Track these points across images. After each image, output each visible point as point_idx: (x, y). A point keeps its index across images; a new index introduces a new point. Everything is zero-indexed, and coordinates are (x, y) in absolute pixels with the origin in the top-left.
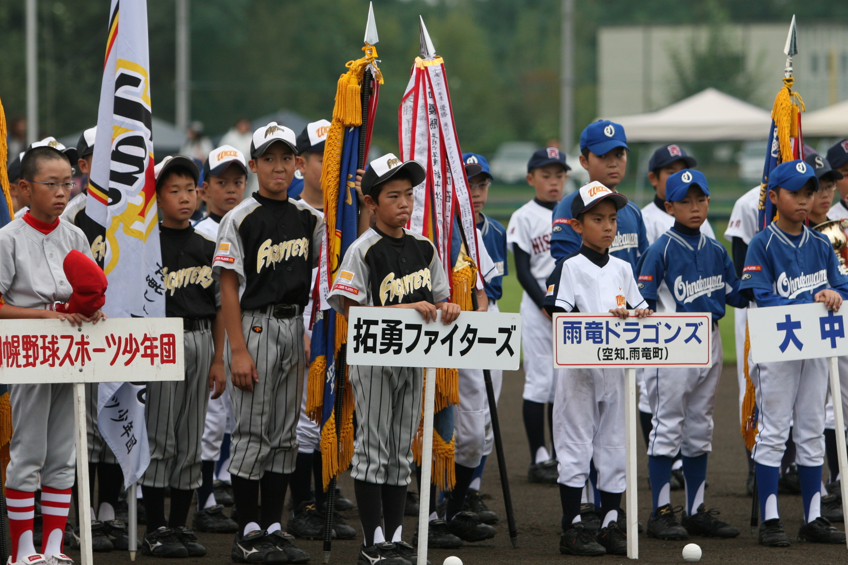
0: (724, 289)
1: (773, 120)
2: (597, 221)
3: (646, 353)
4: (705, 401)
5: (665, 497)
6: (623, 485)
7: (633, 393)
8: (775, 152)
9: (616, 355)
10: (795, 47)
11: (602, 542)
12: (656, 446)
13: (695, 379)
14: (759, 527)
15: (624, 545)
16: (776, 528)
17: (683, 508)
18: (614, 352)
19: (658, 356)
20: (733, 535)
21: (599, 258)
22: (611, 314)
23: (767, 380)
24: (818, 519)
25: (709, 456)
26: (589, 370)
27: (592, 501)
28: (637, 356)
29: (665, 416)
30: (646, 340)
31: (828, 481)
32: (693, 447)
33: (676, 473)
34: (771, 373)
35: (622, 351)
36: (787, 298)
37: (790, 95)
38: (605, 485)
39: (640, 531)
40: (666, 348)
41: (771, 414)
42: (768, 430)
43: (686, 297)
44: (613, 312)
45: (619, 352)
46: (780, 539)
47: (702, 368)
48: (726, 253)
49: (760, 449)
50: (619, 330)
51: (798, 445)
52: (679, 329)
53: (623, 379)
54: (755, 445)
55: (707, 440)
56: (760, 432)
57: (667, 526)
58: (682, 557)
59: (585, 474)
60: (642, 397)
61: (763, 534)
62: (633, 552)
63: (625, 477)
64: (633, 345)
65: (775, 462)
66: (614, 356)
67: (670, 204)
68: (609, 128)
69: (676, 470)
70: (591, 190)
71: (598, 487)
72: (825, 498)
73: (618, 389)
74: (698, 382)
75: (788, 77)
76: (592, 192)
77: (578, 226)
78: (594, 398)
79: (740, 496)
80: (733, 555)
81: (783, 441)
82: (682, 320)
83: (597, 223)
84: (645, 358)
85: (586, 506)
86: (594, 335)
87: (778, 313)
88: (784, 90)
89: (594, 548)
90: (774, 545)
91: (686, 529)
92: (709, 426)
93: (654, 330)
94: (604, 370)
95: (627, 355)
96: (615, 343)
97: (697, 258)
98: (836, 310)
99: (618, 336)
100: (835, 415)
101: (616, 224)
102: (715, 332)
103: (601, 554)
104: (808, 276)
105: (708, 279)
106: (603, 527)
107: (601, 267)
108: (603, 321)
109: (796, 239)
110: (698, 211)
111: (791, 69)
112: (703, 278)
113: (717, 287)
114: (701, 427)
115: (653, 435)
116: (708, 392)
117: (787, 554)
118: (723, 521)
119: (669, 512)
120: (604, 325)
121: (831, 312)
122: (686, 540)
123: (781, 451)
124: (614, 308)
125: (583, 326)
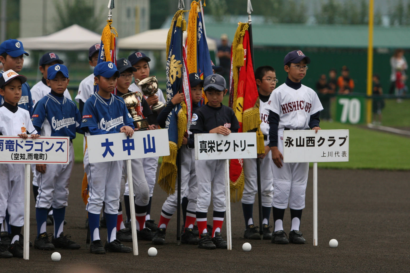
0: (75, 124)
1: (102, 41)
2: (11, 89)
3: (36, 156)
4: (65, 181)
5: (44, 229)
6: (22, 222)
7: (29, 177)
8: (102, 57)
9: (21, 157)
10: (113, 5)
11: (11, 251)
12: (40, 203)
13: (60, 170)
14: (90, 244)
15: (22, 253)
16: (99, 245)
17: (52, 234)
18: (19, 156)
19: (42, 158)
20: (78, 248)
21: (13, 108)
22: (18, 137)
23: (94, 171)
24: (115, 240)
25: (66, 208)
26: (7, 164)
27: (7, 230)
28: (31, 158)
29: (44, 188)
30: (36, 150)
31: (126, 221)
32: (58, 203)
33: (50, 217)
34: (96, 168)
35: (24, 155)
36: (105, 131)
37: (111, 28)
38: (13, 222)
39: (30, 246)
40: (46, 154)
41: (96, 188)
42: (94, 196)
43: (56, 127)
44: (19, 136)
45: (22, 156)
46: (101, 250)
47: (64, 164)
48: (76, 106)
49: (90, 205)
50: (23, 144)
51: (107, 204)
52: (53, 145)
53: (24, 170)
54: (88, 203)
55: (66, 200)
56: (90, 197)
57: (44, 243)
58: (51, 259)
59: (3, 217)
60: (34, 178)
61: (92, 248)
62: (26, 256)
63: (23, 218)
64: (30, 152)
65: (98, 212)
66: (20, 158)
67: (49, 81)
68: (17, 43)
69: (51, 215)
70: (8, 74)
71: (9, 223)
72: (124, 230)
73: (21, 175)
74: (62, 171)
75: (109, 20)
76: (9, 75)
77: (2, 92)
78: (9, 179)
79: (82, 229)
80: (77, 258)
81: (102, 201)
82: (54, 140)
83: (11, 90)
84: (35, 159)
85: (4, 233)
86: (10, 147)
87: (102, 138)
88: (107, 26)
89: (7, 254)
90: (97, 253)
91: (54, 245)
92: (67, 193)
93: (40, 145)
94: (14, 165)
95: (26, 157)
96: (20, 151)
97: (62, 108)
98: (131, 136)
99: (22, 147)
100: (129, 189)
101: (21, 91)
102: (71, 146)
103: (10, 257)
104: (114, 120)
105: (67, 119)
106: (11, 243)
107: (14, 113)
108: (15, 140)
109: (108, 101)
110: (61, 85)
111: (111, 15)
112: (65, 118)
113: (71, 123)
114: (63, 193)
115: (38, 197)
116: (67, 176)
117: (104, 257)
118: (73, 241)
119: (45, 236)
120: (15, 142)
121: (128, 137)
122: (54, 250)
123: (101, 206)
124: (20, 134)
125: (4, 142)
